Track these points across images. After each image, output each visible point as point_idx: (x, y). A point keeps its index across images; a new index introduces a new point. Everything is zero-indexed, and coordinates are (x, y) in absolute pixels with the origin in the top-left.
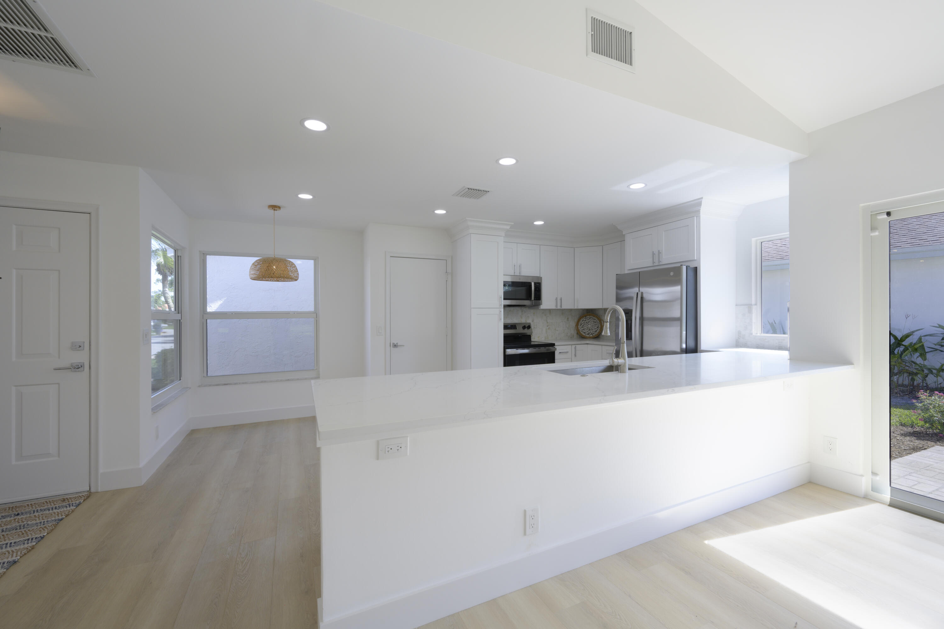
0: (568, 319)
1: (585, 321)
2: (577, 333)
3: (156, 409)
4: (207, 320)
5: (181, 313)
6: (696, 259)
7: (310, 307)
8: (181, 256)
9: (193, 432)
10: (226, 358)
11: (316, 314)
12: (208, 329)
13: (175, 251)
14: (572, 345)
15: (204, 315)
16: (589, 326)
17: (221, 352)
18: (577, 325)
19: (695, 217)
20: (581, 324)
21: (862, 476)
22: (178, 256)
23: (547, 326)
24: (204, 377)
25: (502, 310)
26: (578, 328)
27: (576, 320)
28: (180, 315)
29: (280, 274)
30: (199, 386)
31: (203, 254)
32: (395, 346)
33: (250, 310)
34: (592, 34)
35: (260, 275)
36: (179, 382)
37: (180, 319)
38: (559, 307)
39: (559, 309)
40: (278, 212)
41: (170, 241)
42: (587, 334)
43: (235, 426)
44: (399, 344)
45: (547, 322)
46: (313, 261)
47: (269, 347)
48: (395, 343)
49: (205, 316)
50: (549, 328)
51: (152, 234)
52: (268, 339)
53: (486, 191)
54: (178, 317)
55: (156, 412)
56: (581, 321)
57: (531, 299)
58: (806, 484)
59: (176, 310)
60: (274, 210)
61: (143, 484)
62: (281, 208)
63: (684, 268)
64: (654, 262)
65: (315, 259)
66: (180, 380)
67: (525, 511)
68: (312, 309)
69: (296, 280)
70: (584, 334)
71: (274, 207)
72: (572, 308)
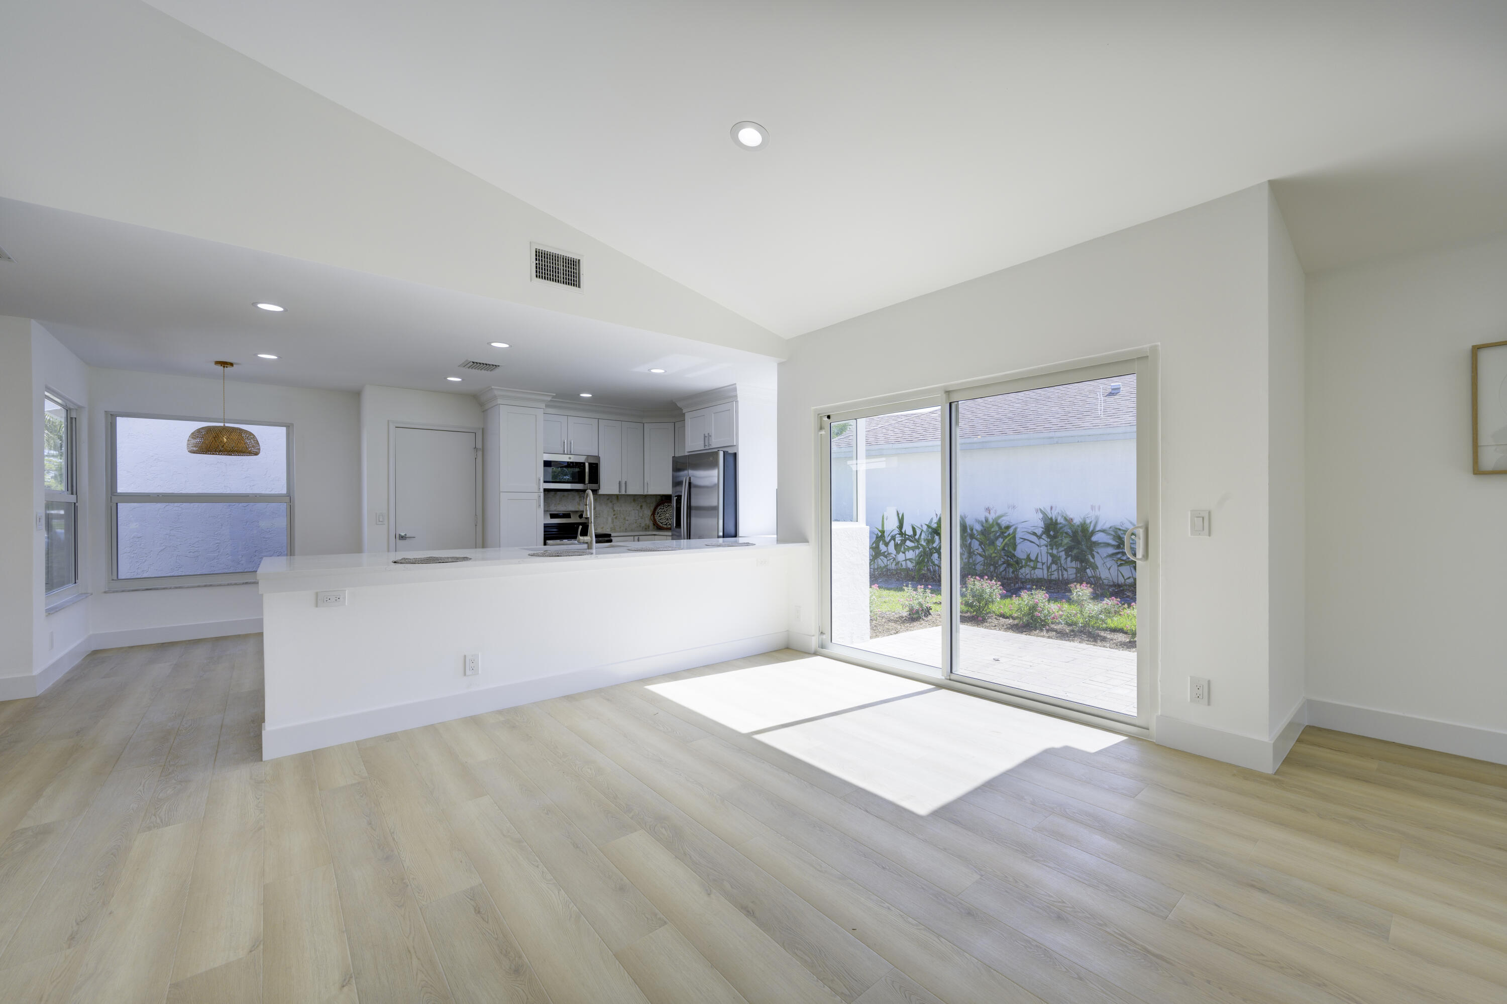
0: (641, 506)
1: (663, 509)
2: (654, 524)
3: (50, 612)
4: (117, 504)
5: (76, 494)
6: (735, 444)
7: (281, 488)
8: (76, 418)
9: (95, 652)
10: (144, 561)
11: (289, 498)
12: (119, 519)
13: (67, 410)
14: (634, 536)
15: (112, 497)
16: (667, 515)
17: (135, 552)
18: (653, 514)
19: (735, 402)
20: (658, 513)
21: (813, 636)
22: (71, 418)
23: (614, 515)
24: (113, 580)
25: (542, 495)
26: (654, 517)
27: (652, 508)
28: (75, 496)
29: (232, 448)
30: (105, 592)
31: (111, 415)
32: (402, 538)
33: (184, 492)
34: (536, 264)
35: (203, 447)
36: (74, 585)
37: (76, 502)
38: (623, 492)
39: (623, 495)
40: (229, 369)
41: (60, 399)
42: (665, 525)
43: (163, 644)
44: (407, 536)
45: (614, 510)
46: (285, 428)
47: (217, 544)
48: (403, 534)
49: (114, 499)
50: (616, 518)
51: (46, 396)
52: (216, 533)
53: (496, 366)
54: (72, 499)
55: (52, 614)
56: (658, 510)
57: (585, 482)
58: (782, 649)
59: (68, 490)
60: (224, 367)
61: (38, 694)
62: (234, 365)
63: (721, 454)
64: (705, 446)
65: (289, 427)
66: (75, 583)
67: (465, 656)
68: (284, 491)
69: (256, 454)
70: (661, 525)
71: (224, 364)
72: (642, 494)
